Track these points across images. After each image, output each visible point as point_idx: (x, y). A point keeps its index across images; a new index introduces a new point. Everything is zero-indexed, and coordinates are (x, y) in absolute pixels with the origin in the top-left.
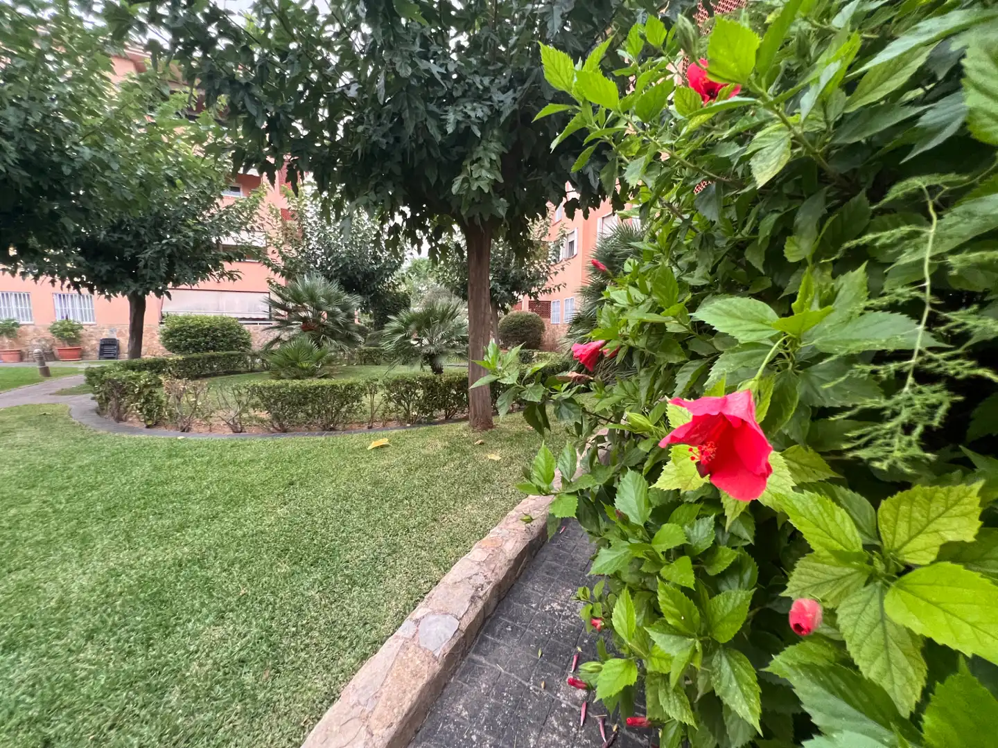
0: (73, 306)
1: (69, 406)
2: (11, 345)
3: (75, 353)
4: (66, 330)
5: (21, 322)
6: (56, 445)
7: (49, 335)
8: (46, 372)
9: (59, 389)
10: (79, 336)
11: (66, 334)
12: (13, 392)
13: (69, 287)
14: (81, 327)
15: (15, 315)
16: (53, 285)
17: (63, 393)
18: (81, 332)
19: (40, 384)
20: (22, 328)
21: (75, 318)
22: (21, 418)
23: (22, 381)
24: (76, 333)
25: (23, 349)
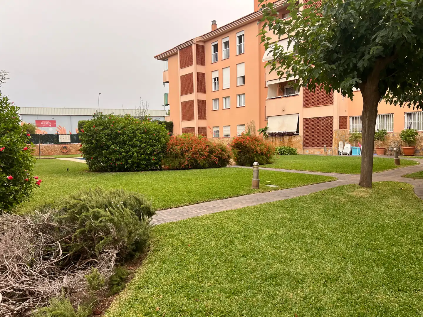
0: (414, 120)
1: (413, 186)
2: (382, 145)
3: (412, 151)
4: (409, 136)
5: (388, 132)
6: (410, 211)
7: (399, 139)
8: (398, 162)
9: (405, 173)
10: (415, 140)
11: (408, 138)
12: (384, 172)
13: (417, 107)
14: (417, 133)
15: (385, 128)
16: (409, 107)
17: (407, 176)
18: (417, 137)
19: (396, 169)
20: (387, 135)
21: (414, 127)
22: (391, 189)
23: (387, 166)
24: (413, 138)
25: (386, 147)
